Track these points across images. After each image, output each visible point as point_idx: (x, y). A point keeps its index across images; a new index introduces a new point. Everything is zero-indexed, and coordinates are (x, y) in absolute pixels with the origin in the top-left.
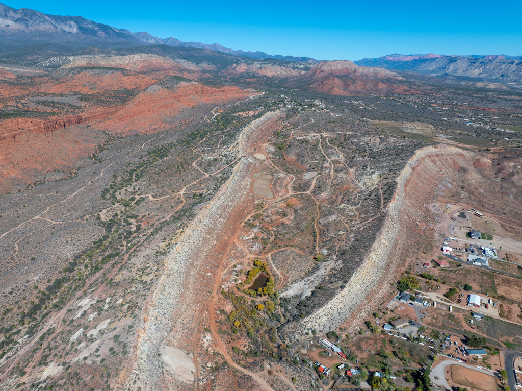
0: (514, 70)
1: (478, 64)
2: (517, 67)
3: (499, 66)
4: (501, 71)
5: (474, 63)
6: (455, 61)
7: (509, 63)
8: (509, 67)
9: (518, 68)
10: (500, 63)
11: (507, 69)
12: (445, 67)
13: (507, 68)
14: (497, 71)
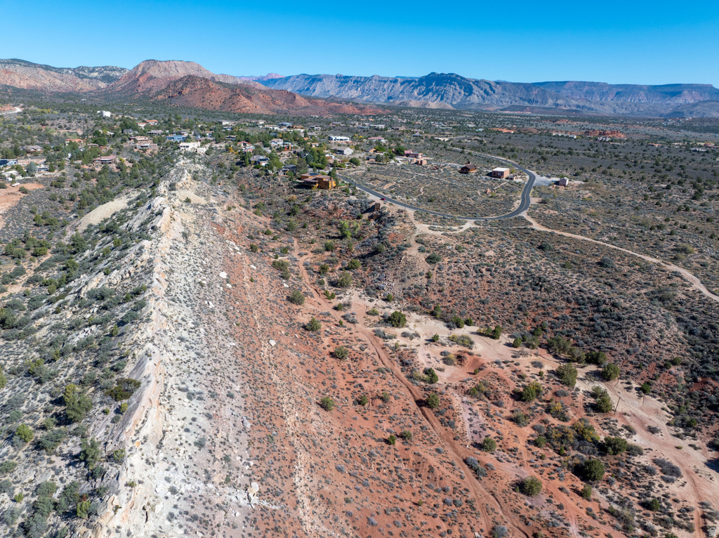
0: (401, 90)
1: (350, 84)
2: (403, 87)
3: (380, 86)
4: (385, 93)
5: (346, 82)
6: (320, 80)
7: (391, 81)
8: (393, 86)
9: (405, 88)
10: (380, 81)
11: (392, 90)
12: (308, 89)
13: (390, 88)
14: (380, 92)
